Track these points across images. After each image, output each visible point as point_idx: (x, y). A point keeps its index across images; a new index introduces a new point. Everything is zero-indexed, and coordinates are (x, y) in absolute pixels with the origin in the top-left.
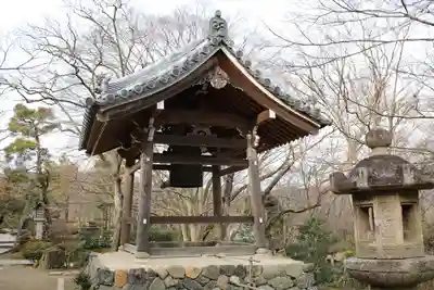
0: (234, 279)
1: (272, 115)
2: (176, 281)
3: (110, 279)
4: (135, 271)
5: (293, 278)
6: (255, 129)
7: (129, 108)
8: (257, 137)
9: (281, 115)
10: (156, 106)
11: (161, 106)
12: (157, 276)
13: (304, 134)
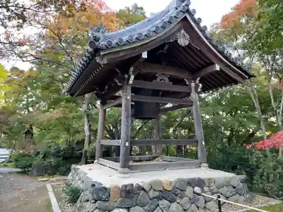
0: (197, 189)
1: (218, 68)
2: (157, 194)
3: (107, 194)
4: (126, 186)
5: (234, 187)
6: (199, 79)
7: (121, 54)
8: (201, 85)
9: (223, 68)
10: (141, 54)
11: (145, 55)
12: (143, 189)
13: (236, 82)
